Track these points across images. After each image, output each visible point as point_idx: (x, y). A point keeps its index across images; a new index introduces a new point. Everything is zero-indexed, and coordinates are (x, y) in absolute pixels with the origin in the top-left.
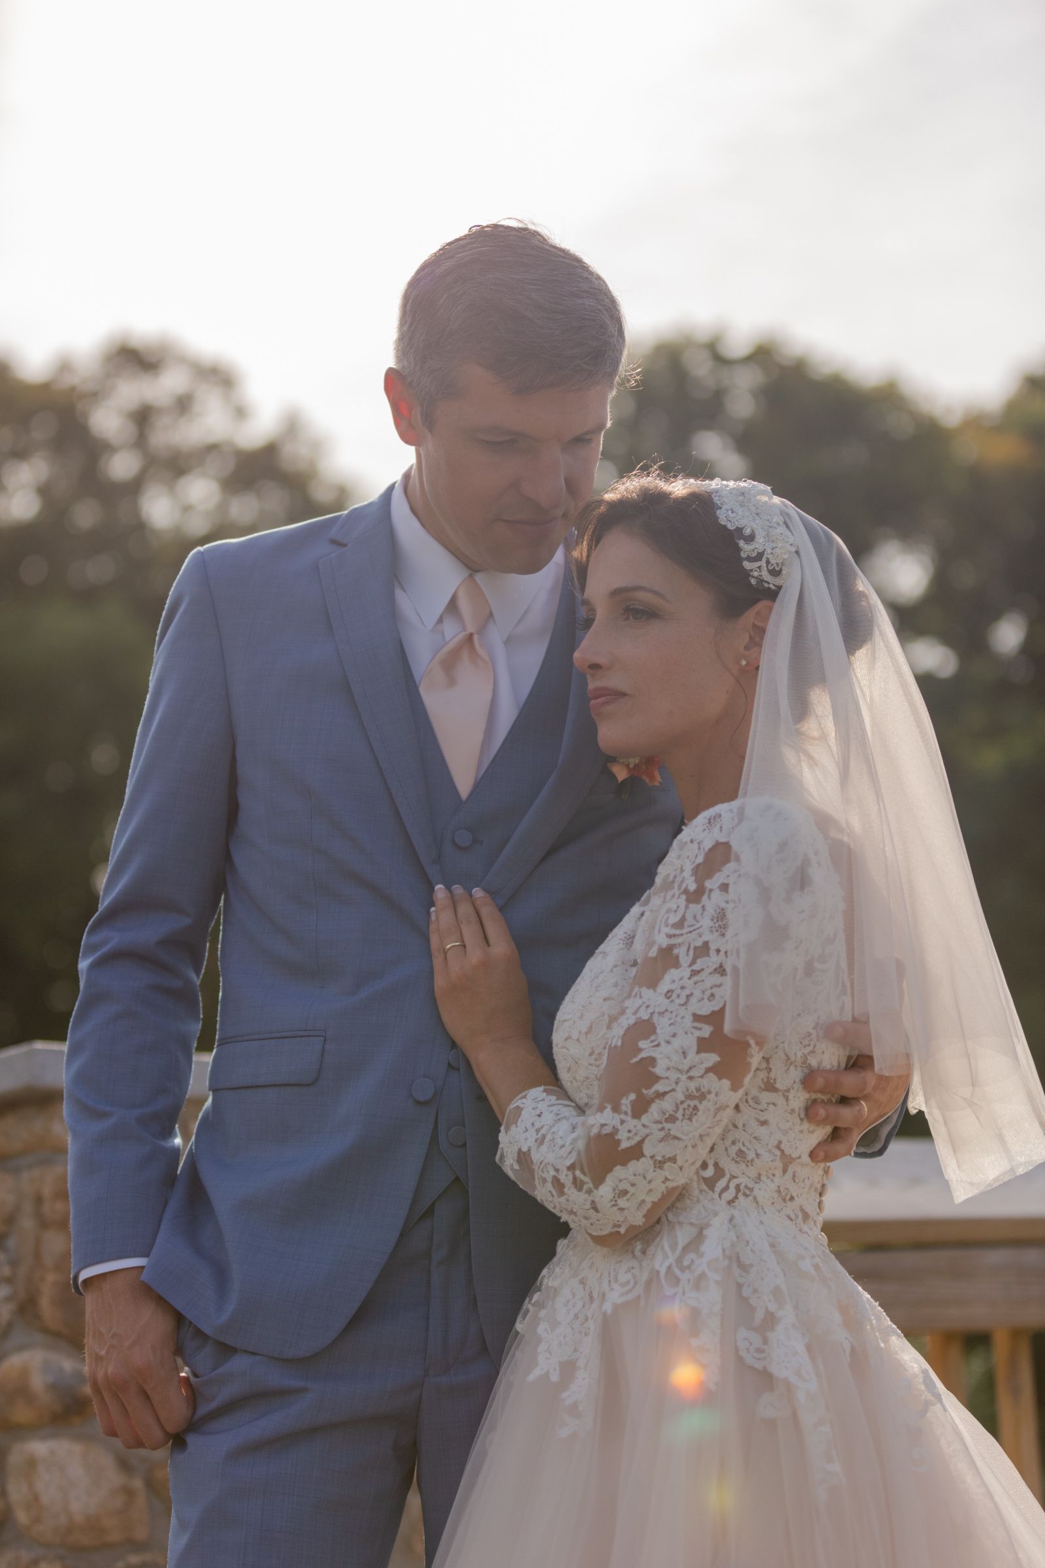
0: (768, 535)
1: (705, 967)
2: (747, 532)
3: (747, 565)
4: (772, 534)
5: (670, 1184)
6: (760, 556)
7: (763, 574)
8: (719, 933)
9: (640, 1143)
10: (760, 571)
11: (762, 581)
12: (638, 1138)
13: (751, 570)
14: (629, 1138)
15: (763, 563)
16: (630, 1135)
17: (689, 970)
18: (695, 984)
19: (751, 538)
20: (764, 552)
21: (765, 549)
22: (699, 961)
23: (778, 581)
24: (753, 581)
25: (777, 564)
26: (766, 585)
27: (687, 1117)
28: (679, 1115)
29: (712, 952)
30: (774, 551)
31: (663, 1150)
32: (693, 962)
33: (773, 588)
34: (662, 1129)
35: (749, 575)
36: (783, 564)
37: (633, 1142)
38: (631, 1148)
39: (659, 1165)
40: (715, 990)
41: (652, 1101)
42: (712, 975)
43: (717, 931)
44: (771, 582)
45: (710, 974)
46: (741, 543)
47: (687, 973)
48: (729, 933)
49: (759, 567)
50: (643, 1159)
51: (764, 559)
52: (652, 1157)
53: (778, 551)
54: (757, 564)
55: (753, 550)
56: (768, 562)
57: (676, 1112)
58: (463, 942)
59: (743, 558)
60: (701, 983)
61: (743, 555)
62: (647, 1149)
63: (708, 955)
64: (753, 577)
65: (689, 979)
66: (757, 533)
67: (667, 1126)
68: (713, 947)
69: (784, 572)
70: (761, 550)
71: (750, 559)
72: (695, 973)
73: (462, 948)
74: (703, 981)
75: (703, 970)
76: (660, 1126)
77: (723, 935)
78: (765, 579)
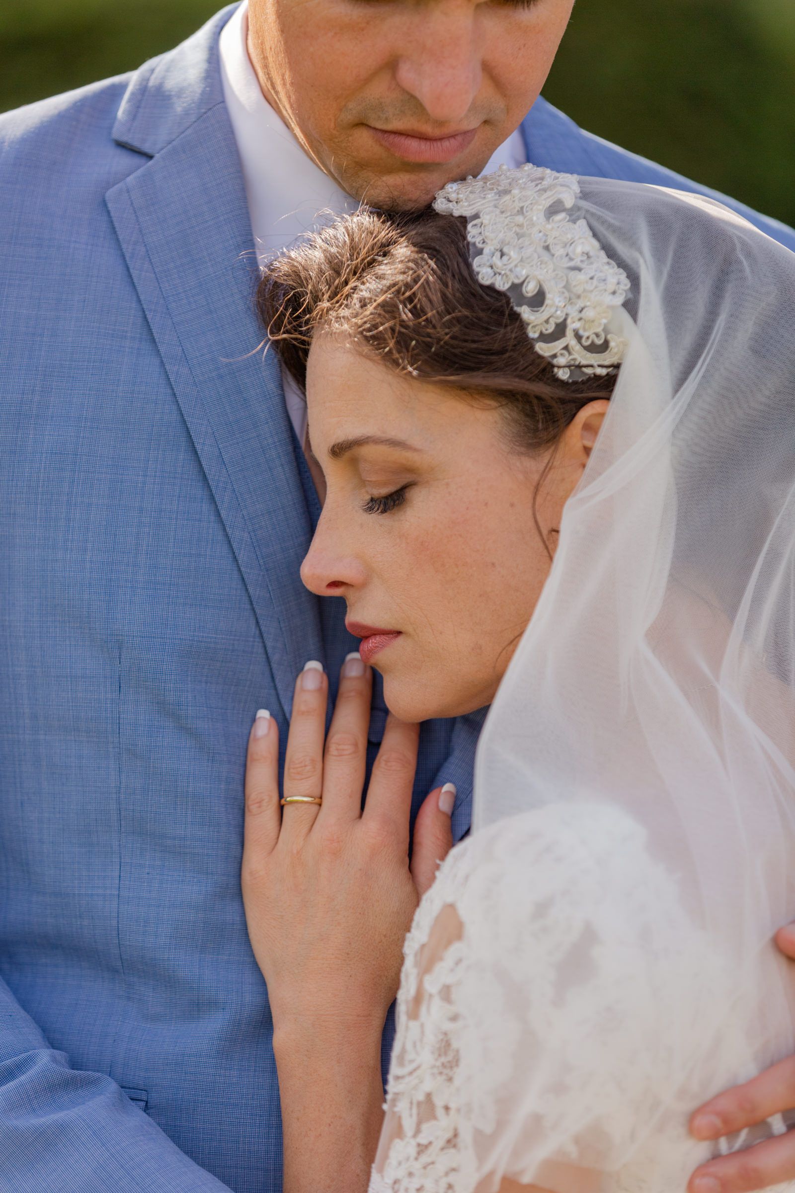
0: (567, 287)
1: (431, 1139)
2: (530, 289)
3: (542, 349)
4: (574, 283)
6: (560, 330)
7: (575, 356)
8: (444, 1077)
10: (570, 353)
11: (579, 367)
13: (554, 356)
15: (569, 339)
17: (413, 1143)
18: (425, 1168)
19: (538, 300)
20: (565, 320)
21: (567, 315)
22: (425, 1127)
23: (608, 358)
24: (563, 375)
25: (597, 335)
26: (589, 371)
29: (440, 1112)
30: (583, 315)
32: (418, 1131)
33: (602, 372)
35: (553, 366)
36: (606, 330)
40: (452, 1178)
42: (446, 1151)
43: (441, 1073)
44: (596, 365)
45: (442, 1149)
46: (525, 312)
47: (412, 1151)
48: (460, 1074)
49: (566, 348)
51: (569, 333)
53: (589, 314)
54: (559, 344)
55: (547, 321)
56: (578, 337)
59: (533, 339)
60: (431, 1166)
61: (533, 334)
63: (434, 1117)
64: (559, 367)
65: (416, 1159)
66: (546, 288)
68: (439, 1102)
69: (612, 344)
70: (560, 315)
71: (544, 338)
72: (422, 1149)
74: (433, 1163)
75: (430, 1143)
77: (450, 1079)
78: (584, 362)
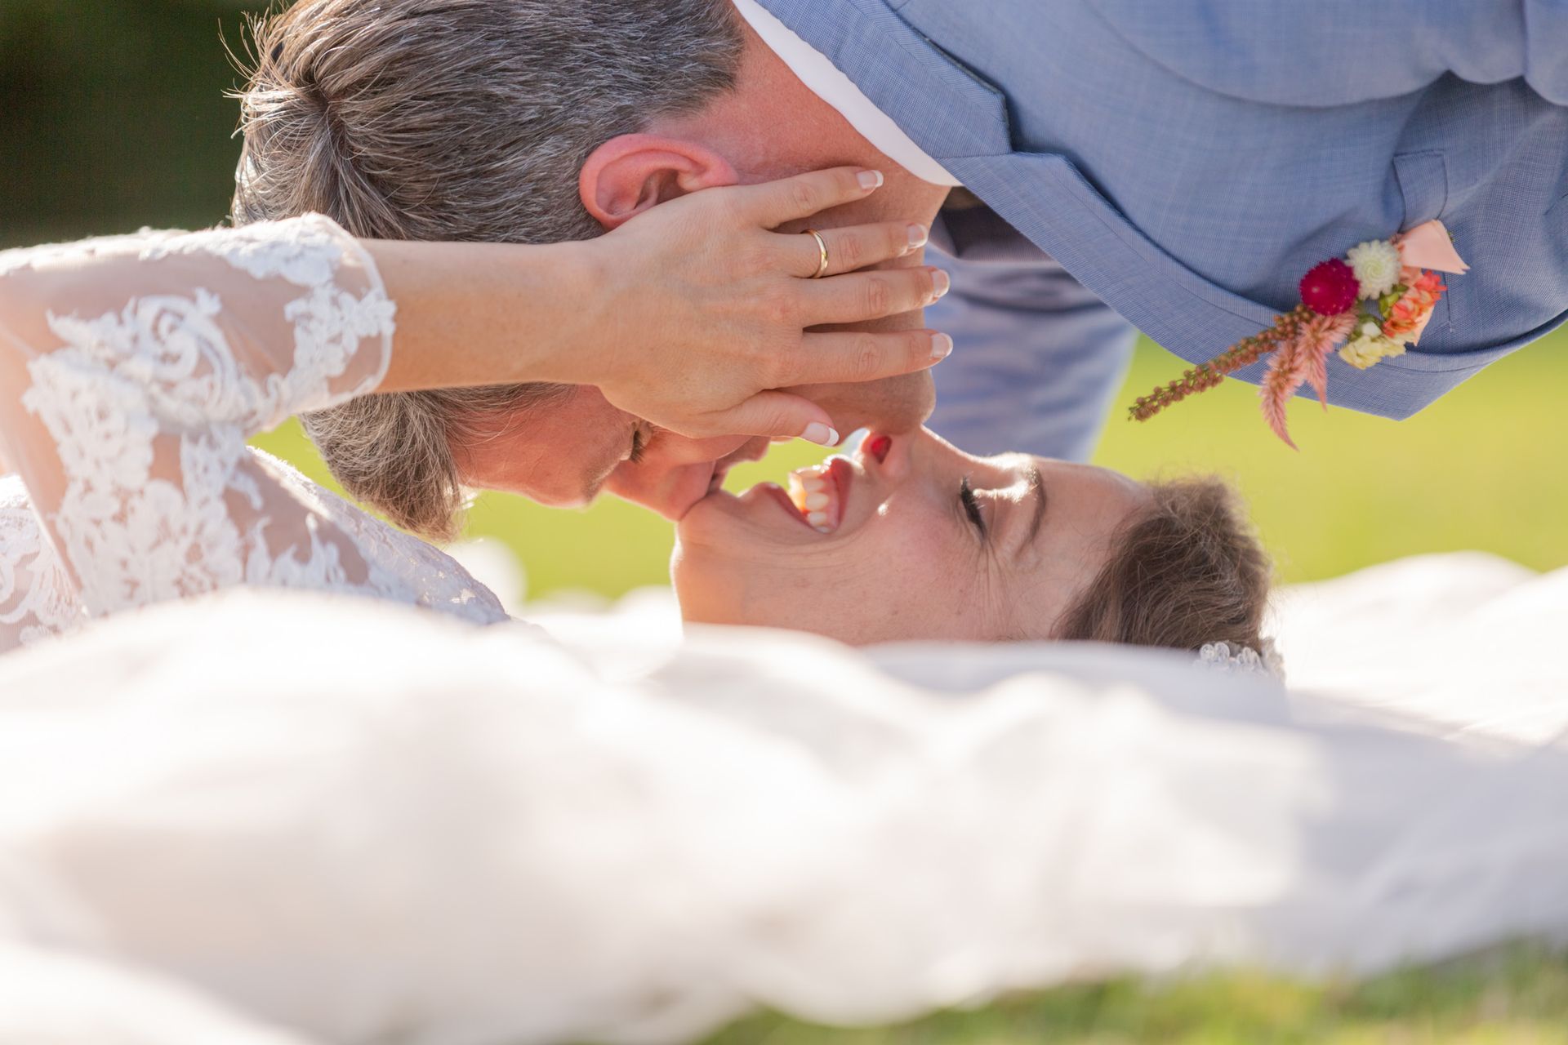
5: (74, 490)
9: (178, 481)
12: (188, 479)
14: (195, 464)
16: (200, 470)
27: (186, 580)
28: (195, 570)
31: (144, 515)
34: (184, 531)
37: (185, 466)
38: (177, 461)
39: (123, 495)
41: (242, 533)
50: (144, 475)
52: (141, 492)
57: (204, 569)
58: (822, 277)
62: (163, 490)
67: (185, 543)
73: (812, 271)
76: (192, 528)
